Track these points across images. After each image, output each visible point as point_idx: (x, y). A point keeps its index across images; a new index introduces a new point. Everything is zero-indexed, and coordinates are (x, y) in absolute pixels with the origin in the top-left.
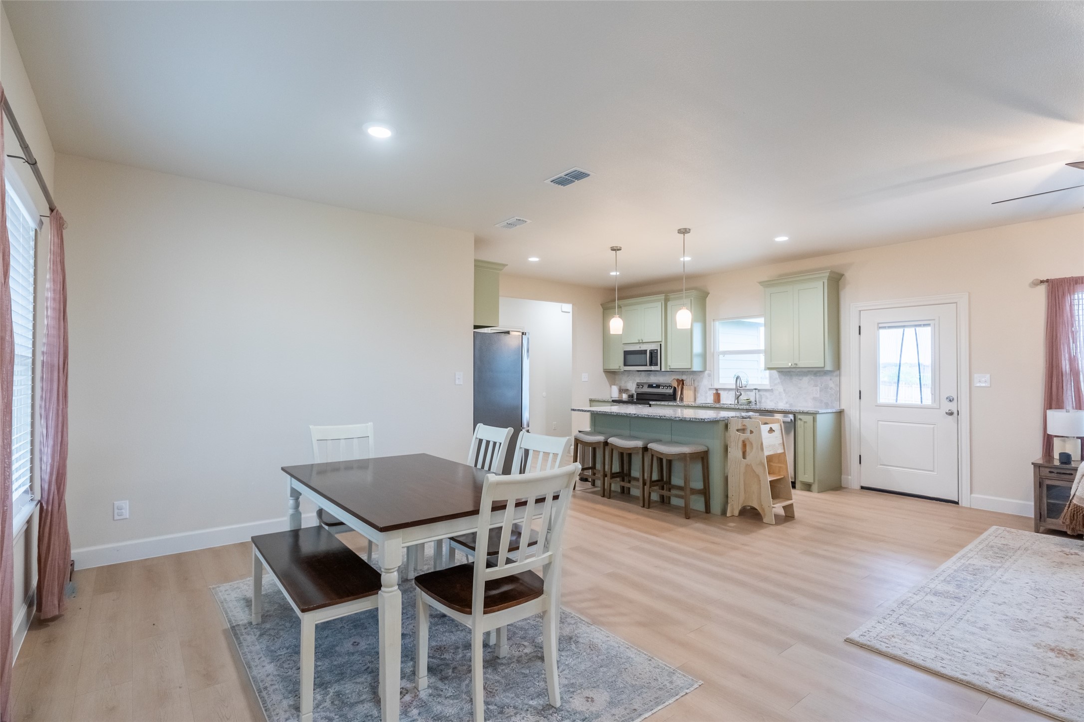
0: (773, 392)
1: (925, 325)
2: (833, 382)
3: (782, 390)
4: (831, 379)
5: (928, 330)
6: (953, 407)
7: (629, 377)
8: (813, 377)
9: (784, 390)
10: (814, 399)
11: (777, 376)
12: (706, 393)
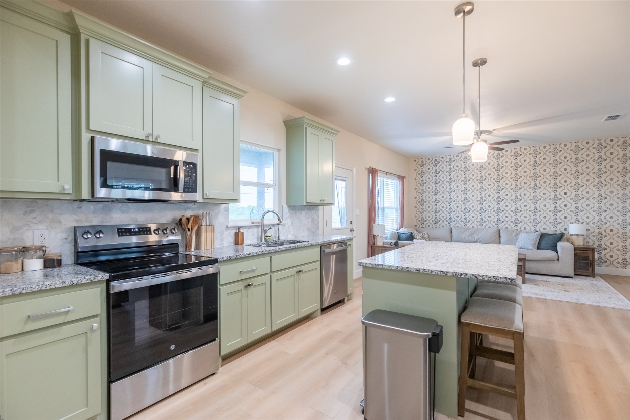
0: (284, 226)
1: (343, 180)
2: (316, 215)
3: (290, 224)
4: (315, 213)
5: (344, 183)
6: (351, 227)
7: (34, 215)
8: (307, 212)
9: (292, 224)
10: (308, 229)
11: (288, 211)
12: (223, 234)
